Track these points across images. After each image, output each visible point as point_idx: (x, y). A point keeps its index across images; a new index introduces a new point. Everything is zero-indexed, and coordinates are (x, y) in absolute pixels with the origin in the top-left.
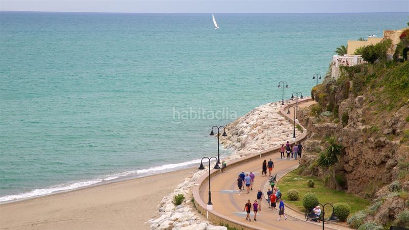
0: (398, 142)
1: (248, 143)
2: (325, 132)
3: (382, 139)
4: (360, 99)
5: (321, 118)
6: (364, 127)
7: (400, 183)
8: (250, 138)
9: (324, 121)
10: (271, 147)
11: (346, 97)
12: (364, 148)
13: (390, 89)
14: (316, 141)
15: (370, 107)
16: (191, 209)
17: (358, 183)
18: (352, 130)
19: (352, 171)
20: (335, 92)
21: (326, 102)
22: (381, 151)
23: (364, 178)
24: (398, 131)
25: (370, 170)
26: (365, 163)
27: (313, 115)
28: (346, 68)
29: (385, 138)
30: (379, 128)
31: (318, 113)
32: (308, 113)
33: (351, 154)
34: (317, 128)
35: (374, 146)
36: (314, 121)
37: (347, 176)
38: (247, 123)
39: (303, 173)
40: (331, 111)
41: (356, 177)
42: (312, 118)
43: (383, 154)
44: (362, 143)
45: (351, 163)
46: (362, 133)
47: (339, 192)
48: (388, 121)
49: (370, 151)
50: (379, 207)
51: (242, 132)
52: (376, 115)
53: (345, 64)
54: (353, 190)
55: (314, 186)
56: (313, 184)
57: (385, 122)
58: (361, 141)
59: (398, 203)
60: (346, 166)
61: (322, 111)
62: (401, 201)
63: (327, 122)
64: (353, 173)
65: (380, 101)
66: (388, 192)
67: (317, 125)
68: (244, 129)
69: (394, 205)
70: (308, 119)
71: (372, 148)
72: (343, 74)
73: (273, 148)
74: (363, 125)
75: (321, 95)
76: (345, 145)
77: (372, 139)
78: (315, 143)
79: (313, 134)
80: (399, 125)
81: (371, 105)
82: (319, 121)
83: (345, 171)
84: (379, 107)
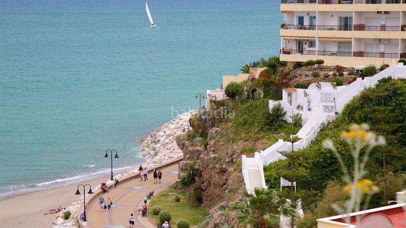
0: (232, 169)
1: (160, 152)
2: (196, 154)
3: (224, 166)
4: (217, 131)
5: (194, 142)
6: (214, 155)
7: (227, 203)
8: (162, 148)
9: (196, 146)
10: (169, 160)
11: (213, 126)
12: (213, 172)
13: (235, 125)
14: (189, 162)
15: (219, 139)
16: (74, 223)
17: (209, 199)
18: (206, 157)
19: (206, 190)
20: (205, 121)
21: (199, 129)
22: (224, 175)
23: (214, 196)
24: (234, 160)
25: (217, 190)
26: (214, 183)
27: (188, 140)
28: (215, 102)
29: (226, 165)
30: (223, 158)
31: (192, 138)
32: (184, 139)
33: (206, 176)
34: (190, 151)
35: (219, 171)
36: (189, 145)
37: (203, 193)
38: (165, 132)
39: (178, 188)
40: (203, 137)
41: (208, 195)
42: (186, 142)
43: (224, 177)
44: (212, 168)
45: (205, 184)
46: (212, 161)
47: (197, 206)
48: (229, 152)
49: (217, 175)
50: (208, 223)
51: (159, 141)
52: (223, 146)
53: (214, 99)
54: (206, 205)
55: (180, 200)
56: (179, 199)
57: (227, 152)
58: (211, 166)
59: (221, 219)
60: (202, 185)
61: (195, 137)
62: (223, 218)
63: (198, 146)
64: (207, 191)
65: (226, 135)
66: (217, 210)
67: (190, 149)
68: (161, 138)
69: (218, 221)
70: (184, 144)
71: (218, 173)
72: (212, 107)
73: (170, 161)
74: (213, 154)
75: (196, 124)
76: (201, 169)
77: (217, 166)
78: (188, 163)
79: (187, 156)
80: (235, 156)
81: (221, 138)
82: (192, 145)
83: (202, 190)
84: (226, 139)
